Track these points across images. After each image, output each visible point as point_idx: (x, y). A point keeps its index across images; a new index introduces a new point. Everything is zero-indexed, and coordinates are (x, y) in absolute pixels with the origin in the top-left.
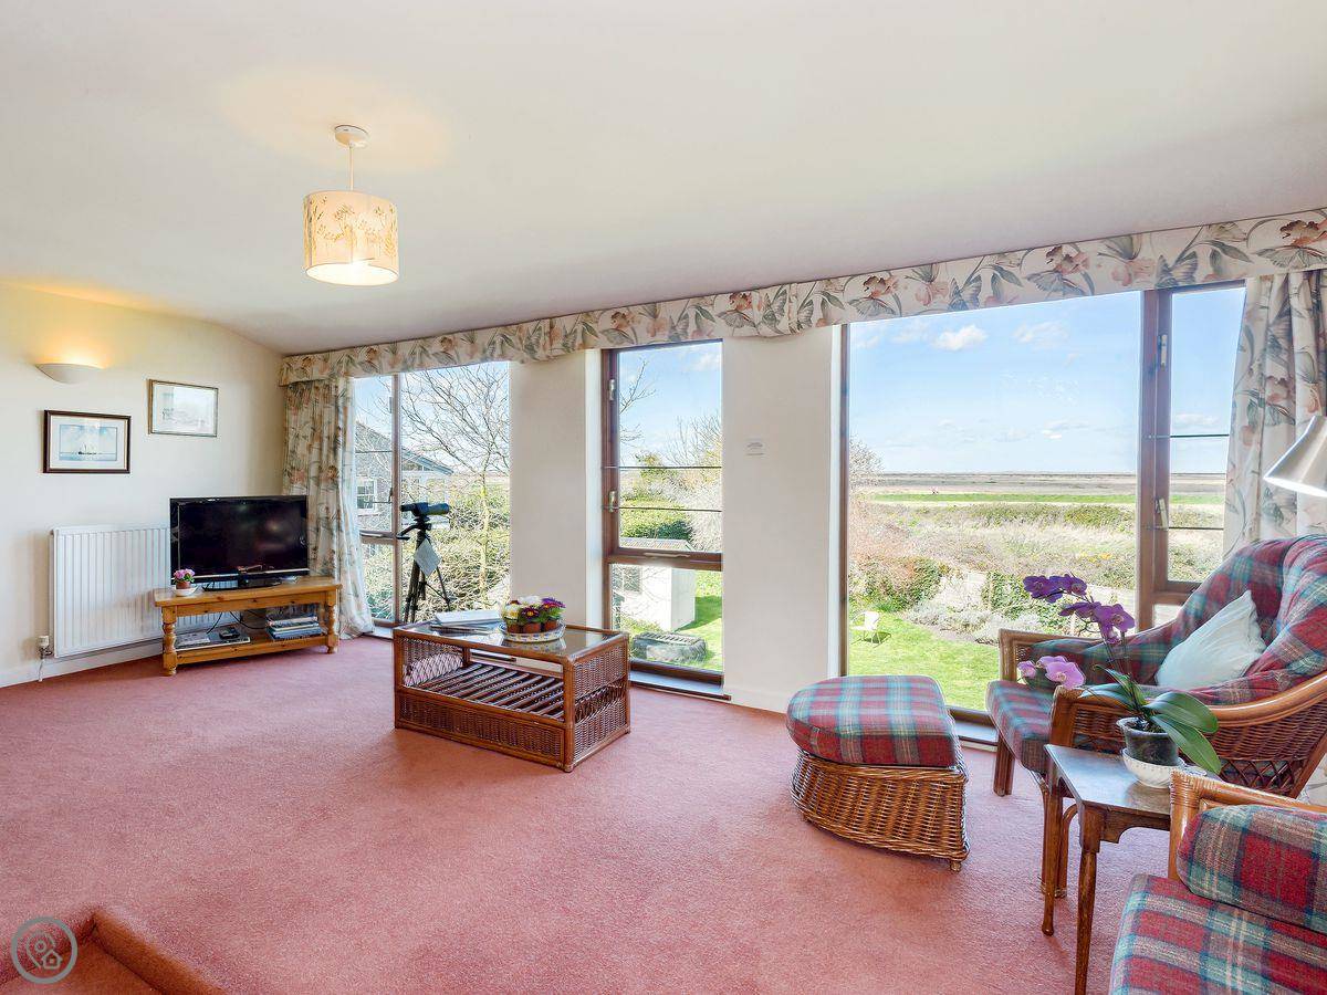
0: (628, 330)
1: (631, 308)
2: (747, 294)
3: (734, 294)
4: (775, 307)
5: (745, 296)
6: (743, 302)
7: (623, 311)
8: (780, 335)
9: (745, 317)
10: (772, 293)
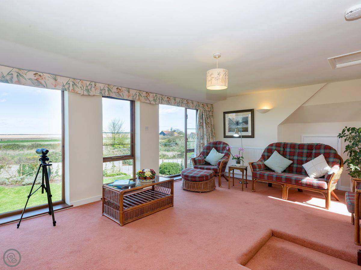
0: (121, 94)
1: (122, 88)
6: (148, 95)
7: (120, 88)
9: (148, 99)
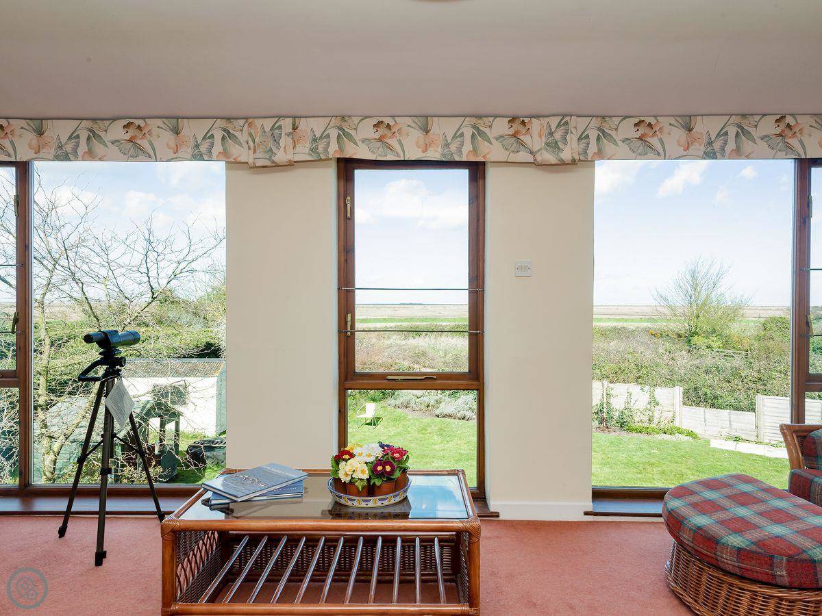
2: (526, 120)
3: (513, 120)
4: (558, 136)
5: (523, 123)
6: (521, 128)
8: (562, 165)
9: (522, 144)
10: (555, 121)
